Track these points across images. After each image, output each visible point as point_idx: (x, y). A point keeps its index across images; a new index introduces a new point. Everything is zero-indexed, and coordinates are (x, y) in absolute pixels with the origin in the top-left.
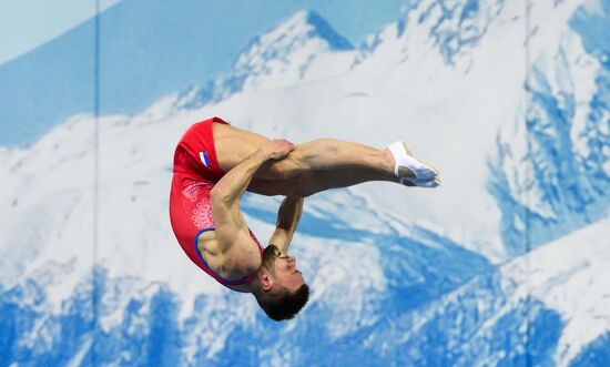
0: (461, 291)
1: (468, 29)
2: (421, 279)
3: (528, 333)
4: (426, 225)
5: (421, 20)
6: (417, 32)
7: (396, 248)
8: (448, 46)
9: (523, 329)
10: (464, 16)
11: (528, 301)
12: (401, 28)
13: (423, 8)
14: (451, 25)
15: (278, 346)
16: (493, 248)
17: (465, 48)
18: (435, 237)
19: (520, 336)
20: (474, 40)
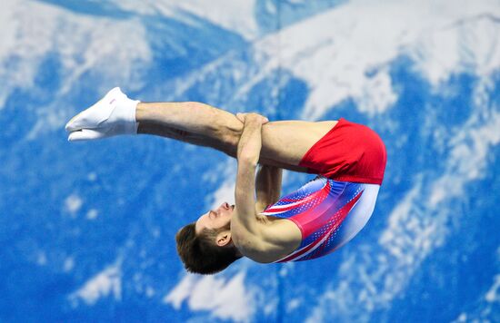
0: (220, 62)
3: (279, 97)
9: (275, 93)
11: (279, 72)
15: (53, 105)
16: (248, 27)
18: (196, 18)
19: (271, 100)
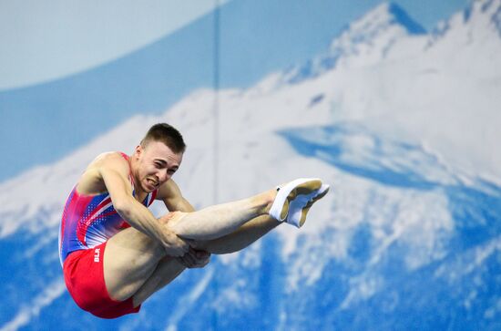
2: (483, 221)
5: (485, 8)
6: (481, 19)
7: (462, 196)
12: (467, 15)
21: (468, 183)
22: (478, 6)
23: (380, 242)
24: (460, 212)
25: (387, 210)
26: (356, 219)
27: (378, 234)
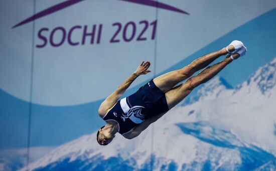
1: (270, 83)
2: (253, 161)
4: (255, 144)
5: (255, 80)
6: (254, 84)
7: (245, 151)
8: (263, 89)
10: (268, 79)
12: (249, 82)
13: (256, 76)
14: (264, 82)
17: (268, 89)
20: (271, 87)
21: (248, 146)
22: (253, 79)
23: (214, 168)
24: (245, 158)
25: (217, 155)
26: (205, 159)
27: (213, 165)
